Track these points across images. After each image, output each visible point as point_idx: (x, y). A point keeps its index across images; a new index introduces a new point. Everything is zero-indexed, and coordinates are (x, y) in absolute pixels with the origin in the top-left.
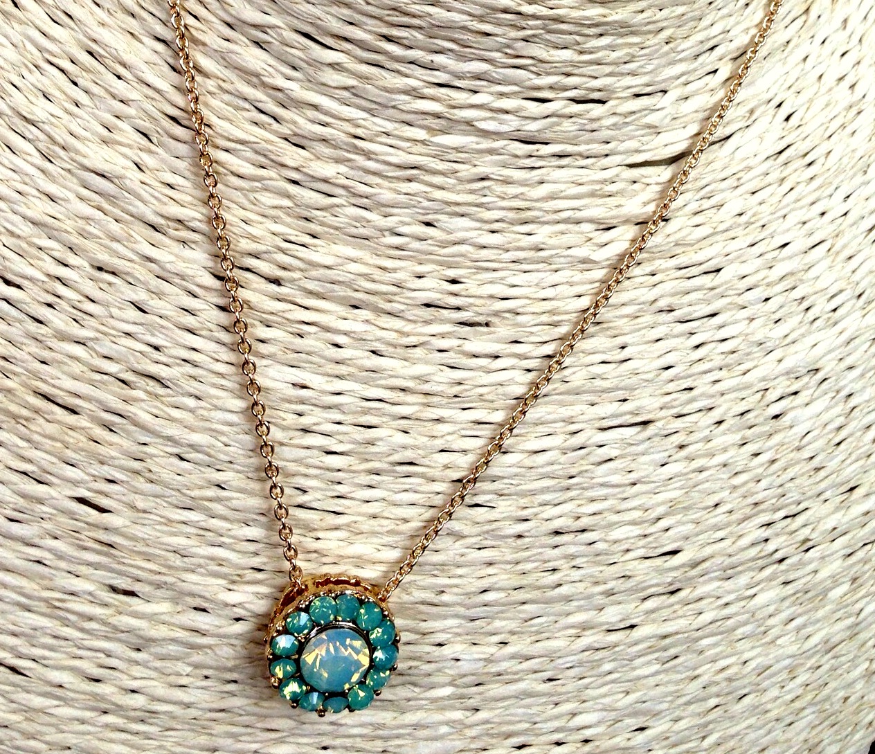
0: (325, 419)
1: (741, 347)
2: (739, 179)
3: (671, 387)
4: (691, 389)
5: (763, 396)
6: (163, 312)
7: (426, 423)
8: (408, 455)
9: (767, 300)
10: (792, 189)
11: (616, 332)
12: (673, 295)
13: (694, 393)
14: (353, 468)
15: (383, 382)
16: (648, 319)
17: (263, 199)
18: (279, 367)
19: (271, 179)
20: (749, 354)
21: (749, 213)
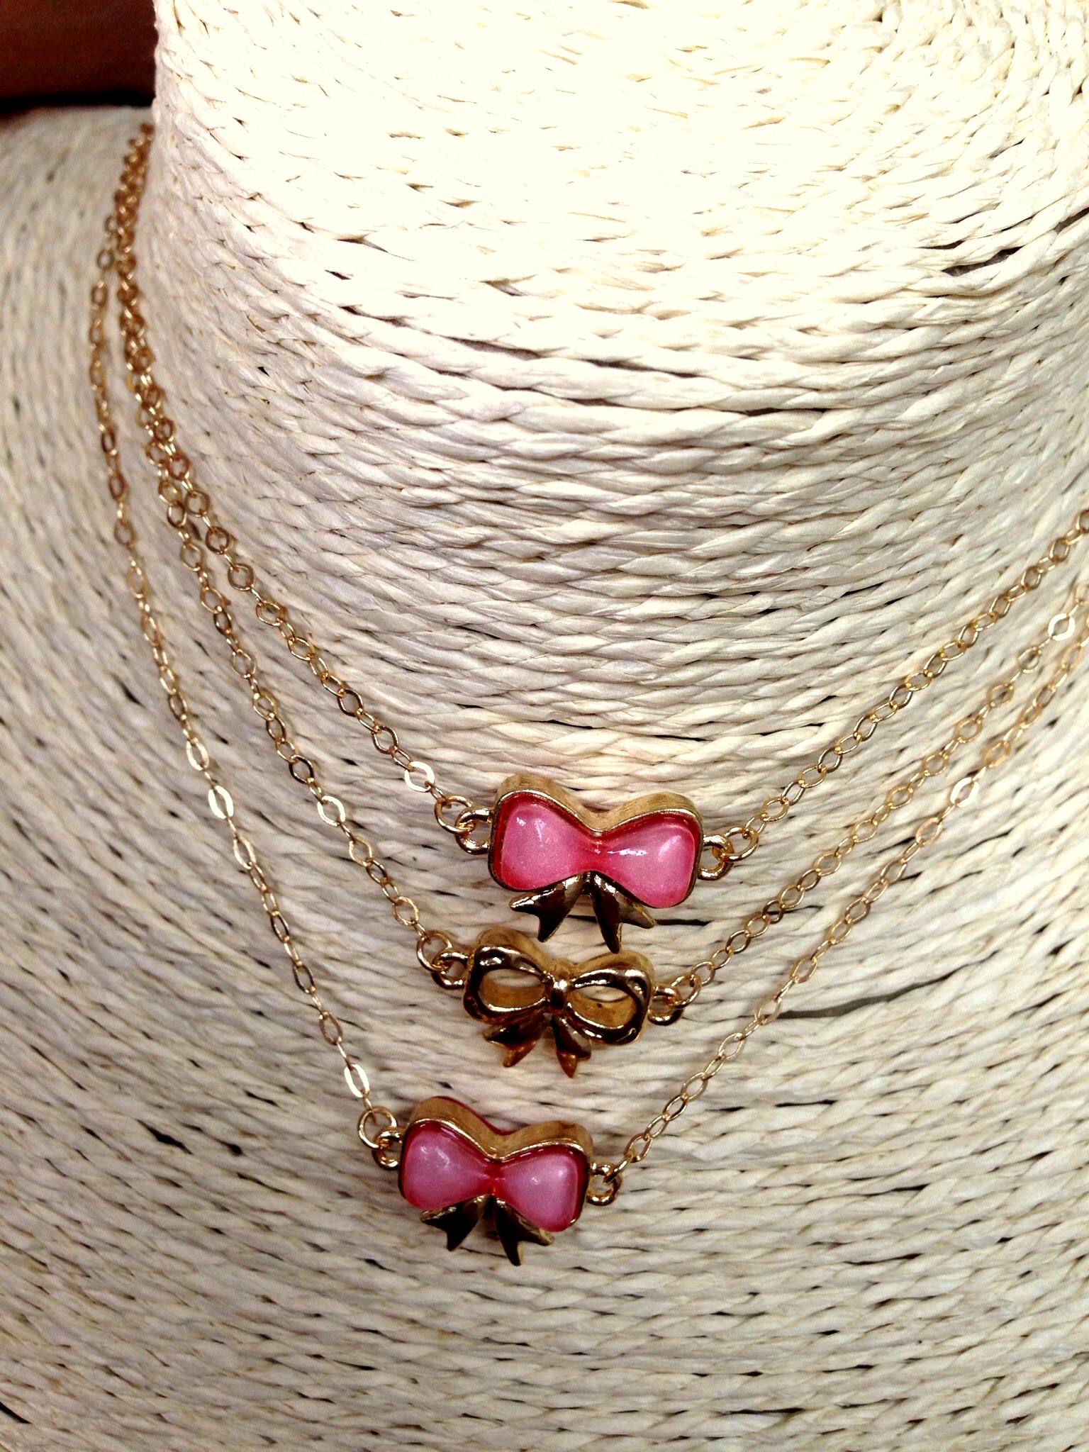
0: (296, 1348)
1: (956, 1312)
2: (961, 1045)
3: (833, 1362)
4: (868, 1367)
5: (993, 1388)
6: (85, 1177)
7: (441, 1374)
8: (415, 1415)
9: (1004, 1240)
10: (1056, 1067)
11: (740, 1271)
12: (839, 1221)
13: (873, 1375)
14: (333, 1422)
15: (378, 1307)
16: (794, 1255)
17: (215, 1033)
18: (234, 1268)
19: (224, 1006)
20: (969, 1323)
21: (976, 1103)
